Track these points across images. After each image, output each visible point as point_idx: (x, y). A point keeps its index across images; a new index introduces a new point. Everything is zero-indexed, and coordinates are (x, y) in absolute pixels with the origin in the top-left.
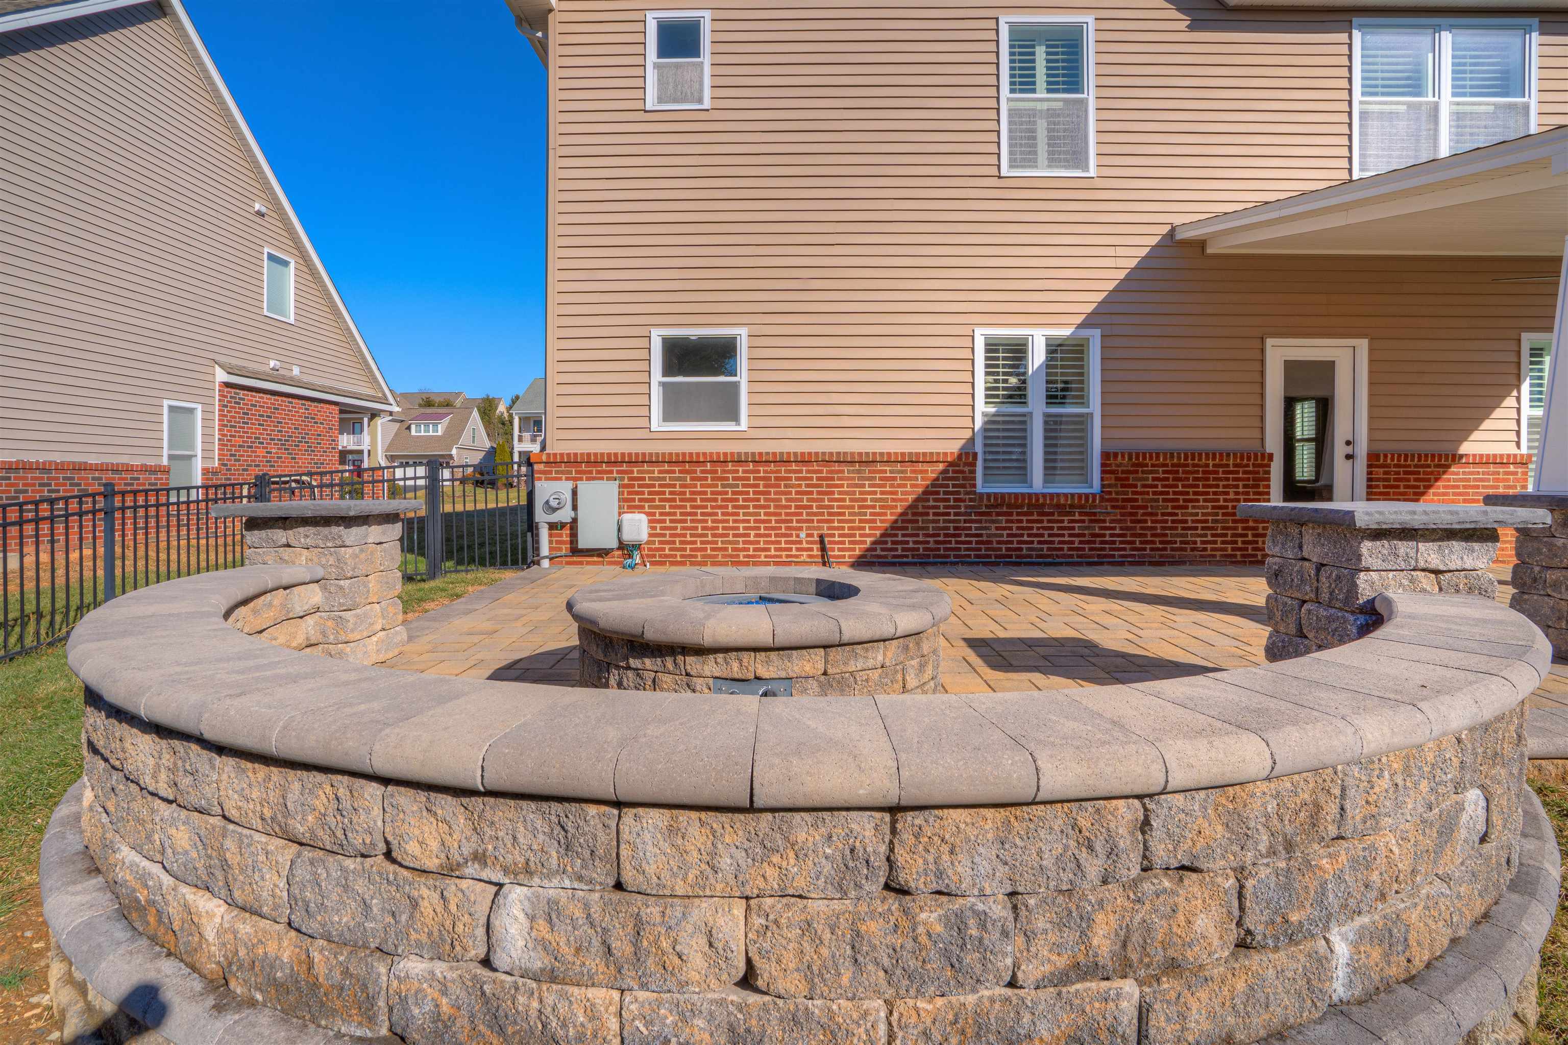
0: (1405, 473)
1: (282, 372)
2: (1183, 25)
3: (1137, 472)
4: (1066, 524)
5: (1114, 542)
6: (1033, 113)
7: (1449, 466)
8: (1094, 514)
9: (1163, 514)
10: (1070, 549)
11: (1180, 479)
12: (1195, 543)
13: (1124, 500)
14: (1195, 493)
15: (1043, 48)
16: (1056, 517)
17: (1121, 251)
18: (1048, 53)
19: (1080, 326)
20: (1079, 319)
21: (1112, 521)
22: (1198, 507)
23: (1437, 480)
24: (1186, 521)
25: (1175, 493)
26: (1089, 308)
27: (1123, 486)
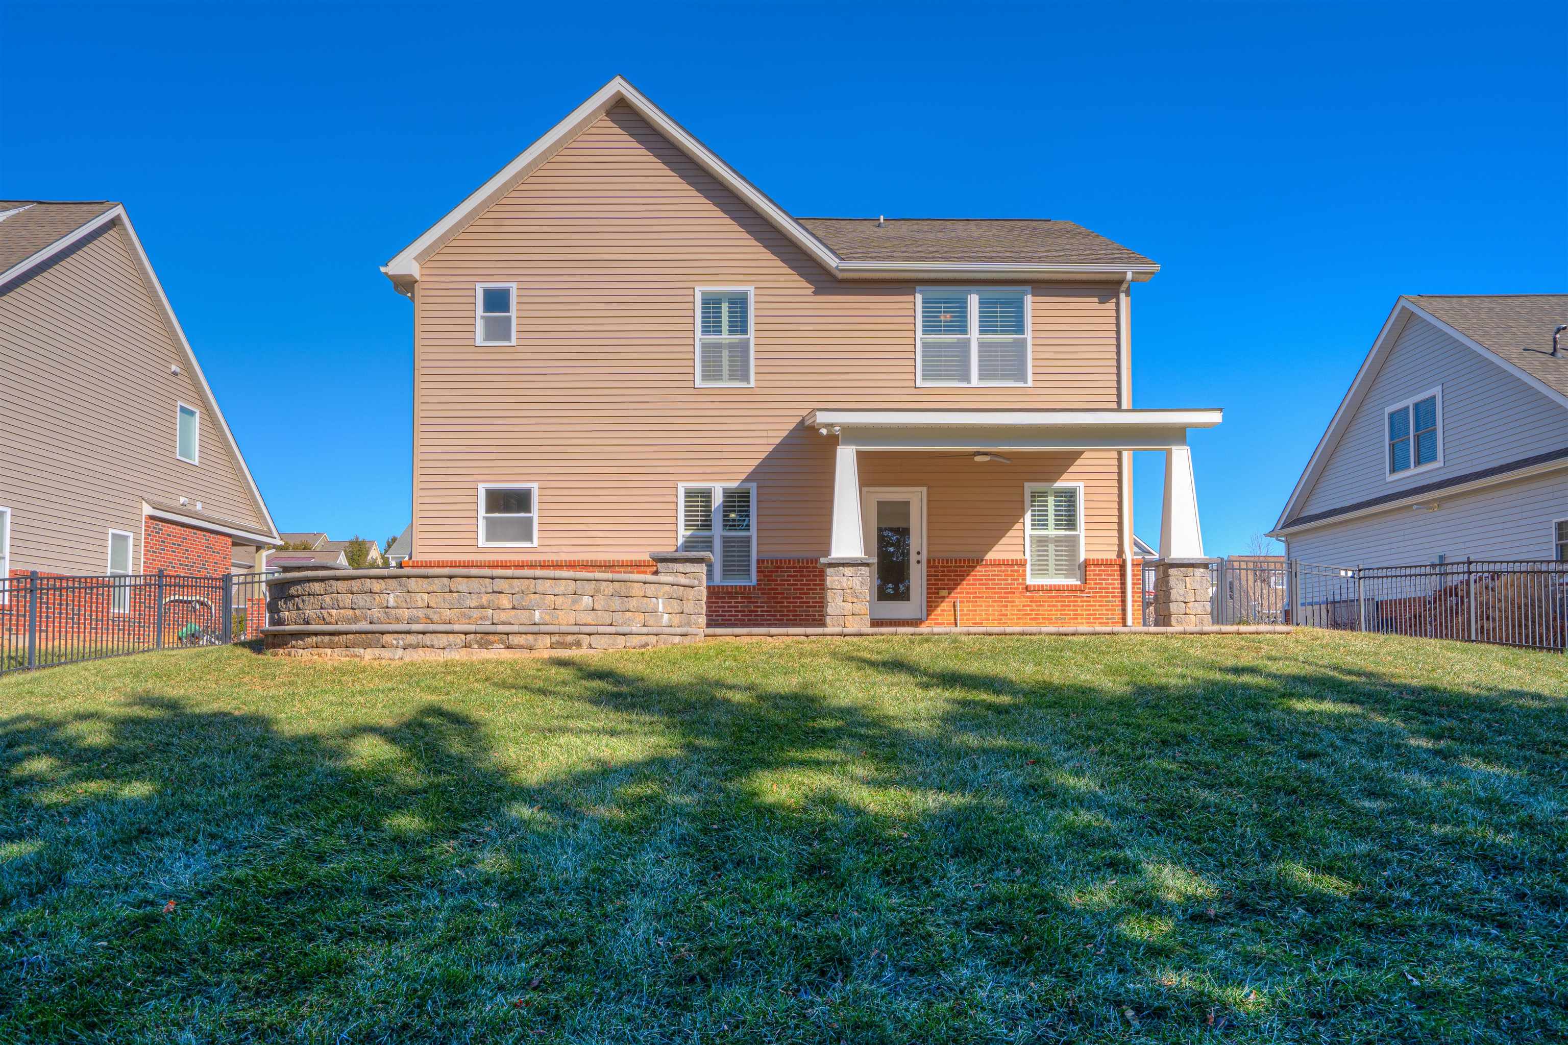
0: (948, 571)
1: (189, 507)
2: (810, 292)
3: (777, 572)
4: (733, 604)
5: (763, 616)
6: (718, 346)
7: (975, 567)
8: (751, 598)
9: (794, 598)
10: (736, 620)
11: (804, 576)
12: (815, 616)
13: (769, 589)
14: (814, 585)
15: (727, 304)
16: (727, 600)
17: (771, 434)
18: (730, 307)
19: (745, 481)
20: (743, 477)
21: (762, 603)
22: (817, 594)
23: (968, 575)
24: (809, 602)
25: (801, 585)
26: (750, 470)
27: (768, 580)
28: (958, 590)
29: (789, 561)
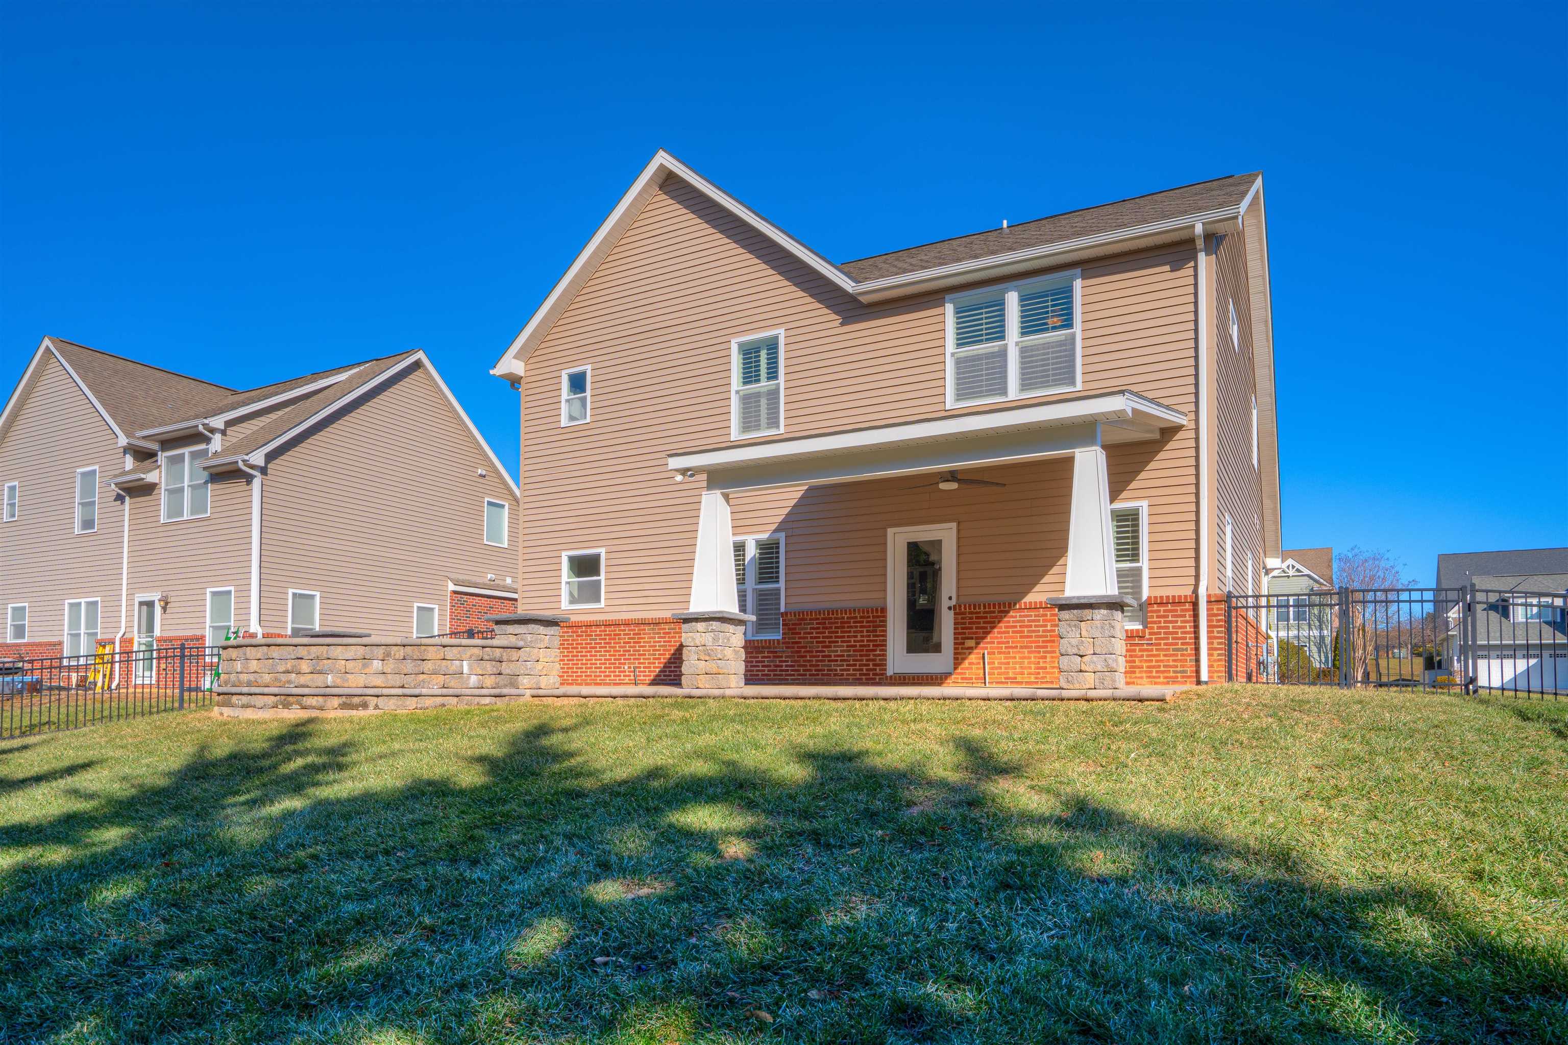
0: (977, 618)
1: (497, 582)
2: (837, 323)
3: (800, 624)
4: (760, 659)
5: (787, 670)
6: (758, 395)
7: (1008, 612)
8: (776, 652)
9: (817, 652)
10: (763, 675)
11: (827, 628)
12: (836, 670)
13: (793, 643)
14: (836, 637)
15: (765, 351)
16: (754, 655)
18: (768, 354)
19: (775, 531)
20: (774, 527)
21: (786, 657)
22: (838, 646)
23: (999, 622)
24: (830, 656)
25: (823, 637)
26: (780, 519)
27: (793, 634)
28: (988, 639)
29: (811, 612)
